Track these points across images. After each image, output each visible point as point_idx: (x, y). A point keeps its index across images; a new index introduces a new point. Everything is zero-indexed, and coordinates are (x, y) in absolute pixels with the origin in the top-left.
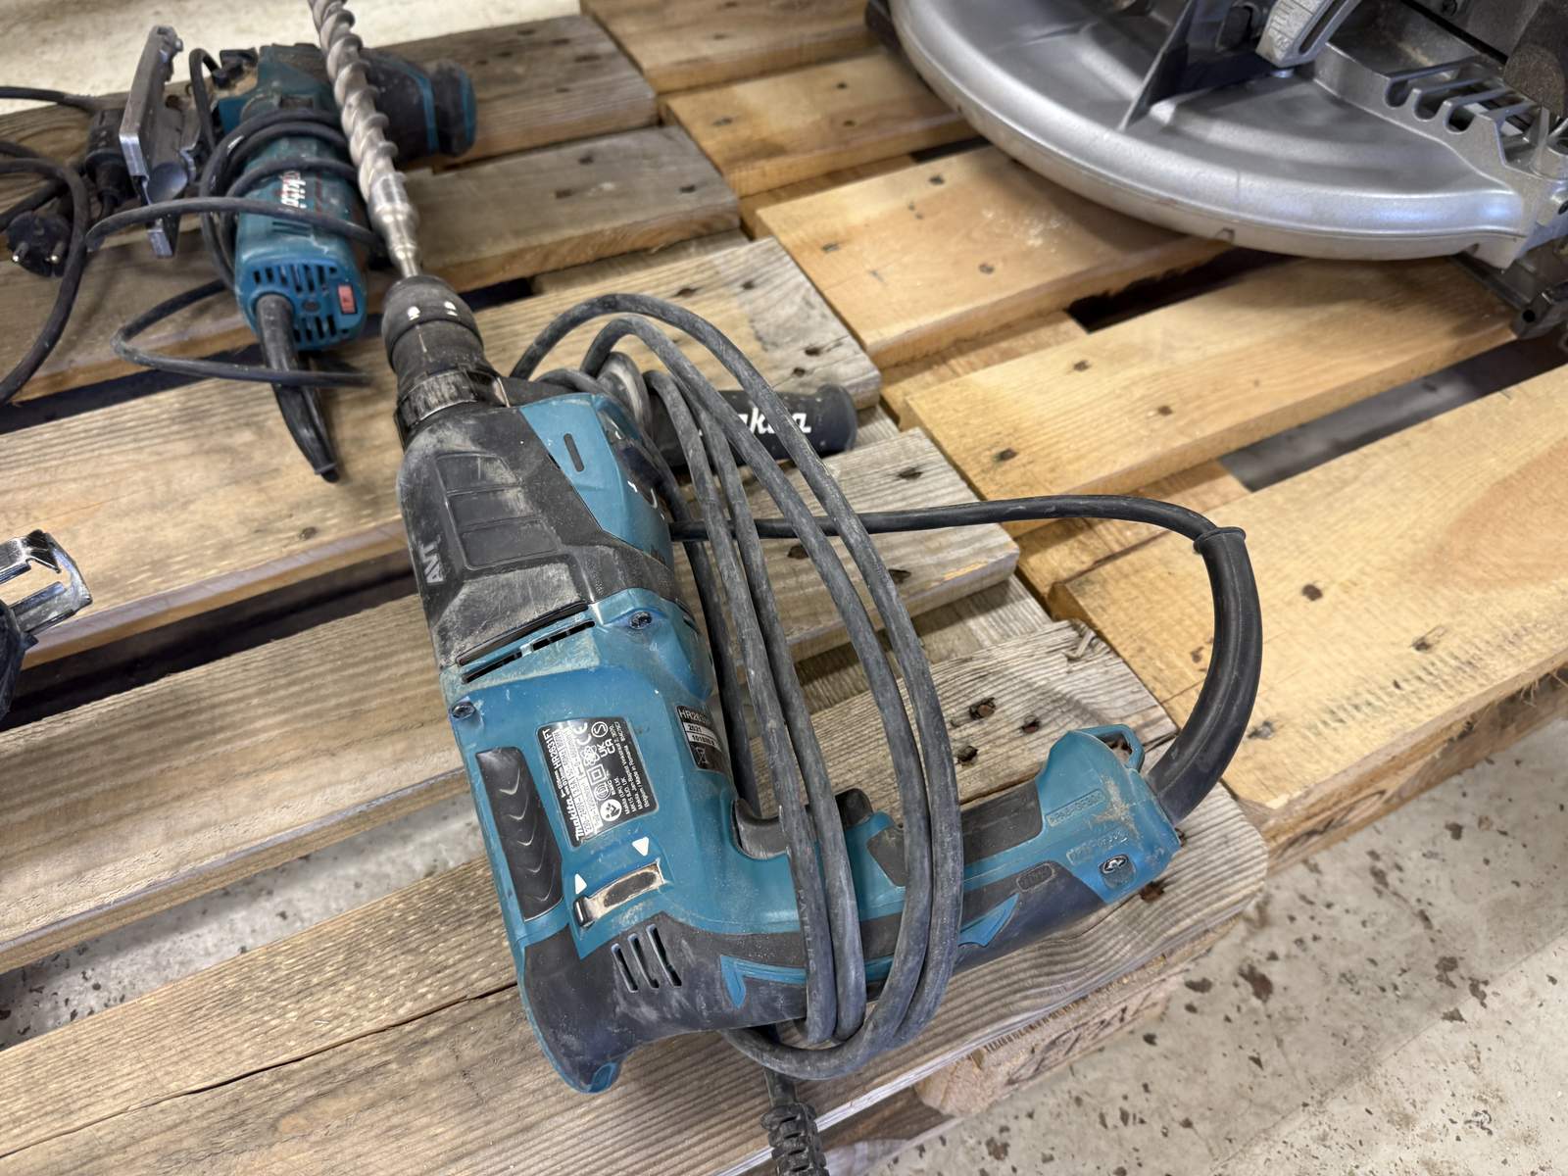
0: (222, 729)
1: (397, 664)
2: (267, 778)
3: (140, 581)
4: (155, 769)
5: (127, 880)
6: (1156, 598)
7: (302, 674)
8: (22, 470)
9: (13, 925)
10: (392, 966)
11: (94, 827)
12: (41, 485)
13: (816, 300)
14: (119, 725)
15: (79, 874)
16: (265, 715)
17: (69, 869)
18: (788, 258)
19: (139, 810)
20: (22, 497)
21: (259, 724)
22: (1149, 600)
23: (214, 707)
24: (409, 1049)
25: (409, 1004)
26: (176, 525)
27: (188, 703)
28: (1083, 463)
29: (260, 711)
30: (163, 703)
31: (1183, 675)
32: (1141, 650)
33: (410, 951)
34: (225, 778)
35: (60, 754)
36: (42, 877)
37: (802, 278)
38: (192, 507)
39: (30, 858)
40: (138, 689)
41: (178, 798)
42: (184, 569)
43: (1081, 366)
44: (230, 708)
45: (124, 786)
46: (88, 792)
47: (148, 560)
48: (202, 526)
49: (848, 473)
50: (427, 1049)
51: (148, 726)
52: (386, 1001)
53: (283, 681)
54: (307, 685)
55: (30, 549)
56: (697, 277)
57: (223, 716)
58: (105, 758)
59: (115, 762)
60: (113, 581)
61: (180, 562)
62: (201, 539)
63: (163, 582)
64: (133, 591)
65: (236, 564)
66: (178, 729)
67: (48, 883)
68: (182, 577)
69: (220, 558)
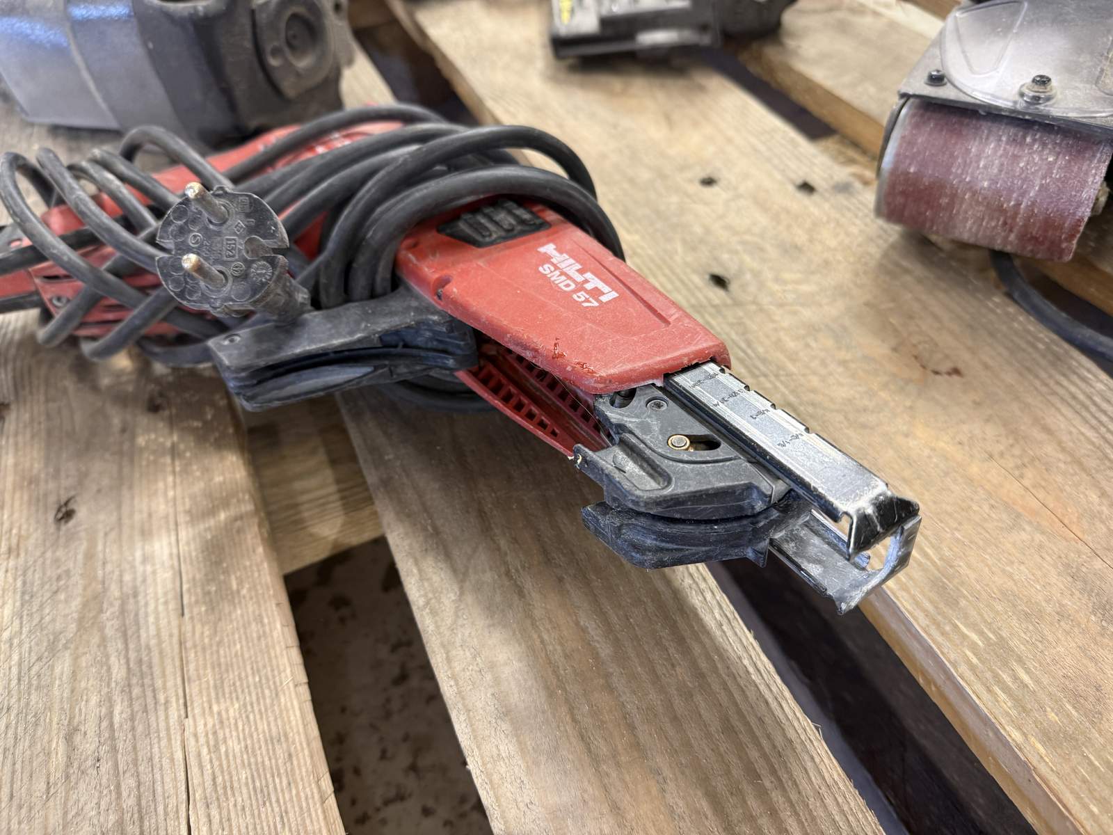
3: (964, 637)
4: (661, 761)
5: (496, 777)
8: (1090, 434)
9: (449, 660)
11: (571, 711)
14: (726, 688)
15: (508, 714)
17: (514, 699)
19: (595, 760)
20: (1050, 449)
23: (773, 813)
26: (1083, 649)
27: (774, 772)
30: (769, 737)
35: (674, 628)
36: (506, 672)
39: (531, 648)
40: (787, 694)
41: (616, 809)
42: (1006, 689)
45: (632, 728)
46: (619, 682)
47: (1005, 634)
48: (1098, 689)
51: (728, 729)
55: (870, 510)
58: (673, 691)
59: (669, 705)
60: (953, 603)
61: (1016, 678)
62: (1076, 698)
63: (973, 668)
64: (943, 634)
65: (1043, 769)
66: (728, 773)
67: (497, 681)
68: (989, 690)
69: (1048, 737)
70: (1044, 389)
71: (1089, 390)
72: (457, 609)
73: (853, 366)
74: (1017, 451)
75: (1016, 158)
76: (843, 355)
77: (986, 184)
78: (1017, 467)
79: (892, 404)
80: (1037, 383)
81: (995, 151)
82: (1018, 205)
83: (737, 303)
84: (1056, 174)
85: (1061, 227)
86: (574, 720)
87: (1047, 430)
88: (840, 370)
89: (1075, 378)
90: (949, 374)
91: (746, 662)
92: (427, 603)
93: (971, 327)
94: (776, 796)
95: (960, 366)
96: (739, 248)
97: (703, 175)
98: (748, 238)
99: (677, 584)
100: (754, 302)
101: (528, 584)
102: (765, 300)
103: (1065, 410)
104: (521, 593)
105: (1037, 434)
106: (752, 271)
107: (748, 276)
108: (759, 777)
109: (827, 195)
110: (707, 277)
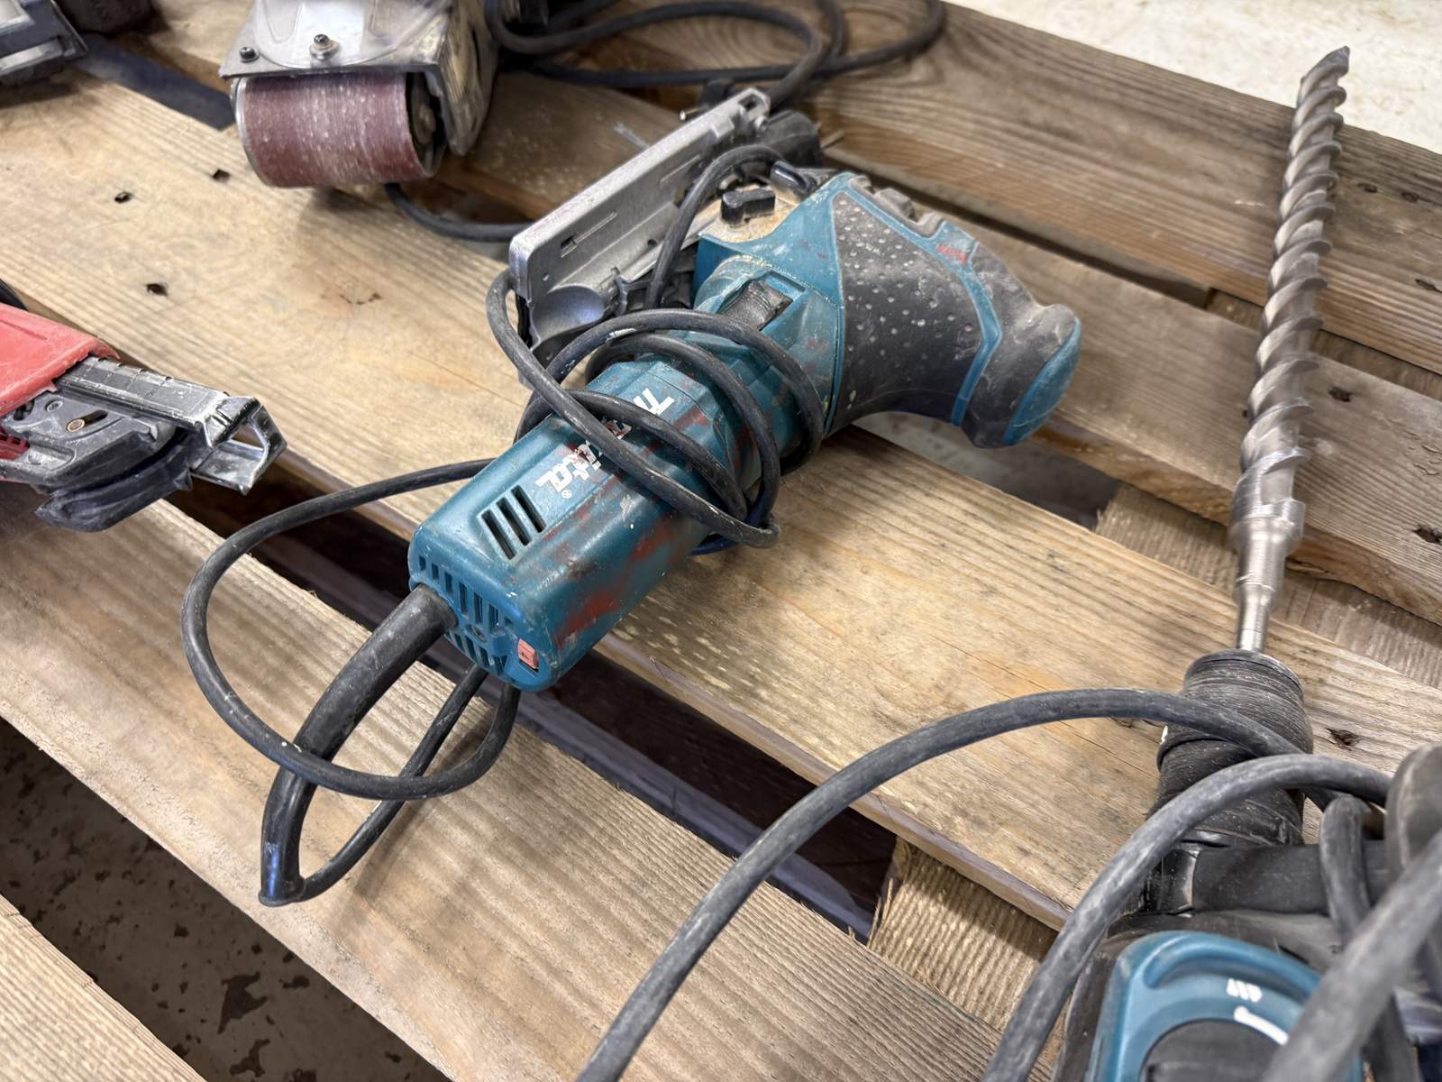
2: (221, 775)
5: (66, 744)
15: (61, 699)
17: (63, 685)
19: (144, 692)
20: (455, 332)
27: (284, 635)
36: (49, 672)
39: (66, 647)
40: (284, 582)
51: (244, 625)
66: (249, 650)
67: (44, 682)
70: (444, 287)
73: (291, 322)
74: (430, 342)
75: (338, 107)
76: (282, 315)
77: (326, 135)
78: (432, 354)
79: (327, 341)
80: (439, 283)
81: (320, 106)
82: (358, 144)
83: (178, 303)
84: (372, 112)
85: (397, 152)
86: (118, 676)
87: (450, 317)
88: (281, 329)
90: (371, 300)
91: (248, 575)
93: (383, 256)
95: (379, 292)
96: (170, 252)
97: (116, 192)
98: (176, 240)
99: (180, 548)
100: (194, 297)
101: (48, 605)
102: (203, 292)
103: (464, 299)
104: (43, 614)
105: (444, 323)
106: (185, 269)
107: (184, 276)
108: (273, 643)
109: (242, 176)
110: (145, 289)
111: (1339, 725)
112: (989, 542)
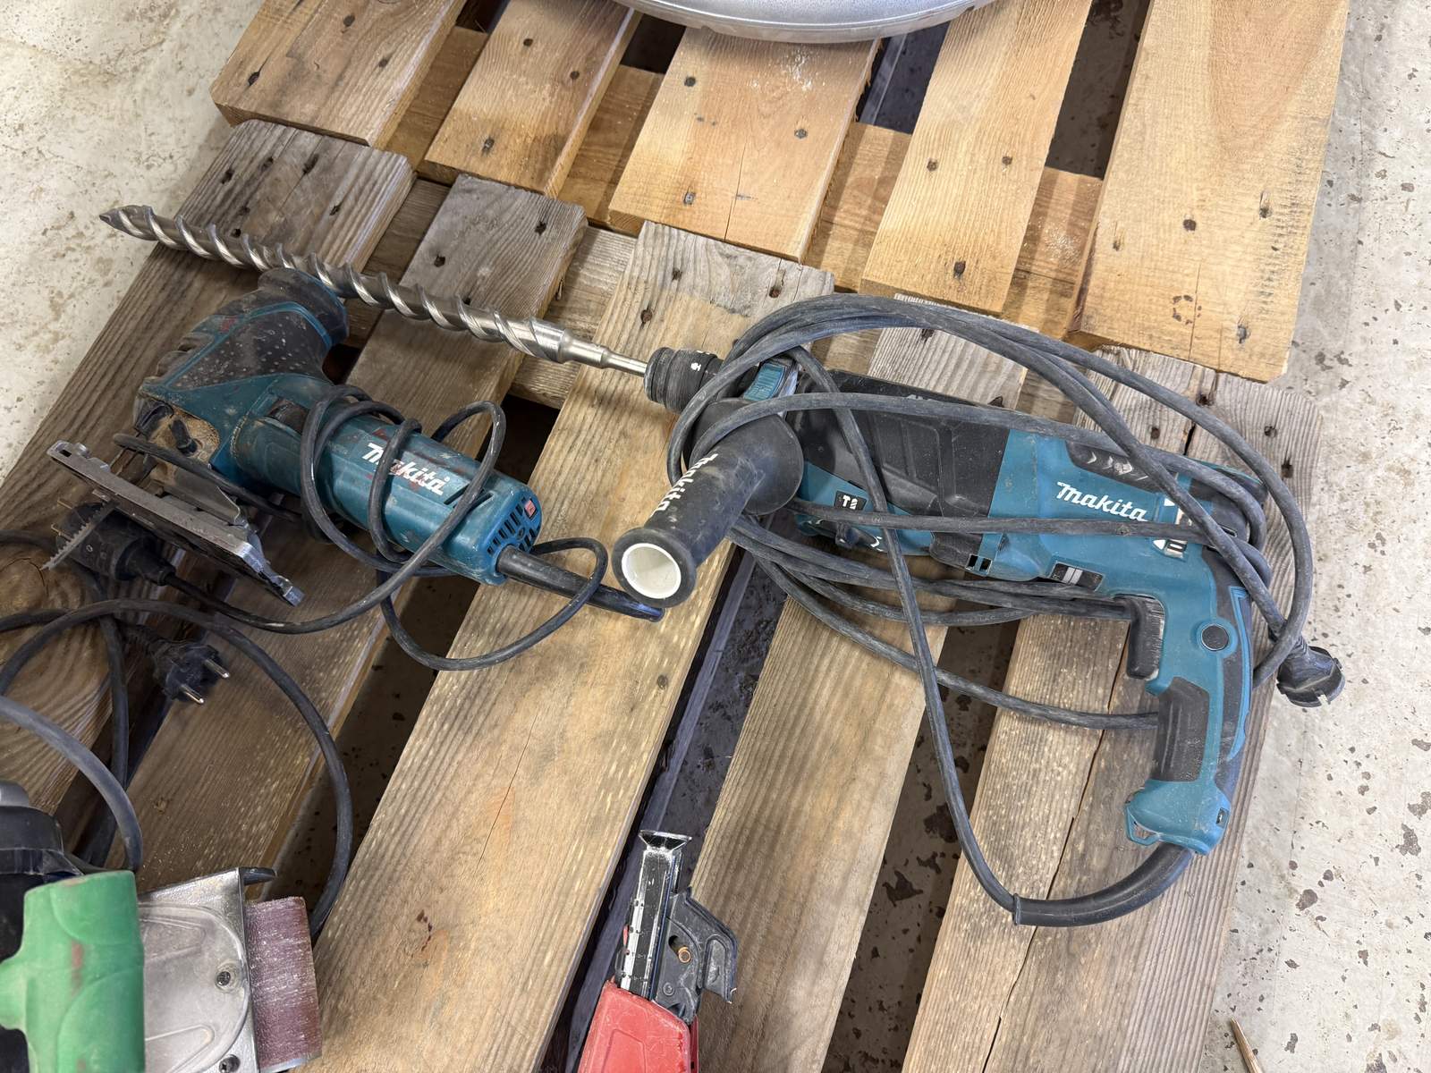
0: (779, 827)
1: (815, 702)
2: (840, 824)
3: (612, 803)
4: (778, 880)
6: (1127, 297)
7: (776, 757)
8: (426, 819)
9: (825, 1019)
10: (1025, 841)
11: (794, 937)
12: (454, 814)
13: (730, 249)
14: (723, 882)
15: (821, 963)
16: (791, 796)
17: (812, 966)
18: (675, 231)
19: (803, 906)
20: (453, 834)
21: (794, 803)
22: (1126, 303)
23: (757, 821)
24: (1081, 865)
25: (1055, 848)
26: (578, 754)
27: (741, 833)
28: (1003, 236)
29: (784, 797)
30: (728, 847)
31: (1182, 334)
32: (1151, 337)
33: (1023, 828)
34: (820, 847)
36: (805, 985)
37: (701, 239)
38: (569, 735)
39: (786, 984)
40: (702, 855)
41: (812, 879)
42: (626, 772)
43: (932, 166)
44: (767, 813)
45: (776, 905)
46: (762, 930)
47: (597, 788)
48: (594, 739)
49: (894, 362)
50: (1087, 858)
51: (739, 866)
52: (1043, 857)
53: (771, 772)
54: (787, 760)
56: (639, 297)
57: (769, 820)
58: (745, 903)
59: (752, 899)
60: (597, 819)
61: (617, 771)
62: (607, 745)
63: (626, 790)
64: (618, 812)
65: (651, 740)
66: (758, 850)
67: (813, 984)
68: (632, 777)
69: (636, 745)
70: (404, 861)
71: (387, 838)
72: (803, 1042)
73: (460, 979)
74: (467, 848)
75: (271, 967)
76: (453, 992)
77: (295, 976)
78: (479, 841)
79: (476, 935)
80: (400, 868)
82: (300, 946)
84: (275, 932)
86: (796, 932)
87: (438, 842)
88: (469, 983)
89: (381, 851)
90: (426, 920)
92: (813, 1062)
93: (371, 933)
94: (749, 824)
95: (415, 917)
101: (758, 1021)
104: (766, 1018)
105: (446, 844)
108: (748, 837)
111: (669, 278)
112: (589, 437)
